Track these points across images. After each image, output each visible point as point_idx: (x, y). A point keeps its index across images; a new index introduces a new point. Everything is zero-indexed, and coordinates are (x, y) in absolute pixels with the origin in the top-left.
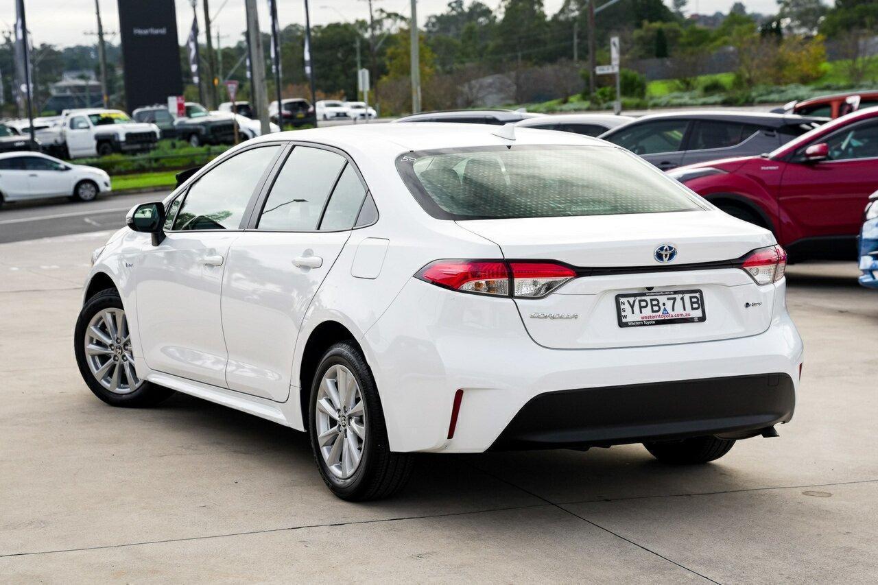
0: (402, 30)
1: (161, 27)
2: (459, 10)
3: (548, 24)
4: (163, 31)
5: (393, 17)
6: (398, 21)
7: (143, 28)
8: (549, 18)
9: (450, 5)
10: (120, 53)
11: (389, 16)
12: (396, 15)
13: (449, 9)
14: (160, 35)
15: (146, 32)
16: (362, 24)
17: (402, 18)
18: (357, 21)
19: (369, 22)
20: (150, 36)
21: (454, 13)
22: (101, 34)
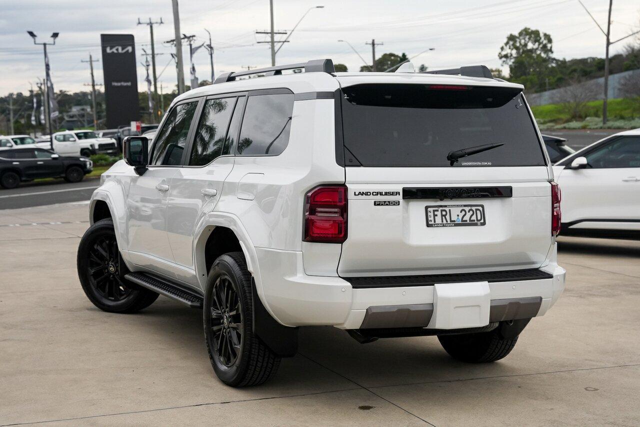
1: (128, 82)
4: (129, 84)
7: (117, 81)
10: (104, 96)
14: (127, 87)
15: (119, 84)
20: (121, 86)
22: (93, 85)
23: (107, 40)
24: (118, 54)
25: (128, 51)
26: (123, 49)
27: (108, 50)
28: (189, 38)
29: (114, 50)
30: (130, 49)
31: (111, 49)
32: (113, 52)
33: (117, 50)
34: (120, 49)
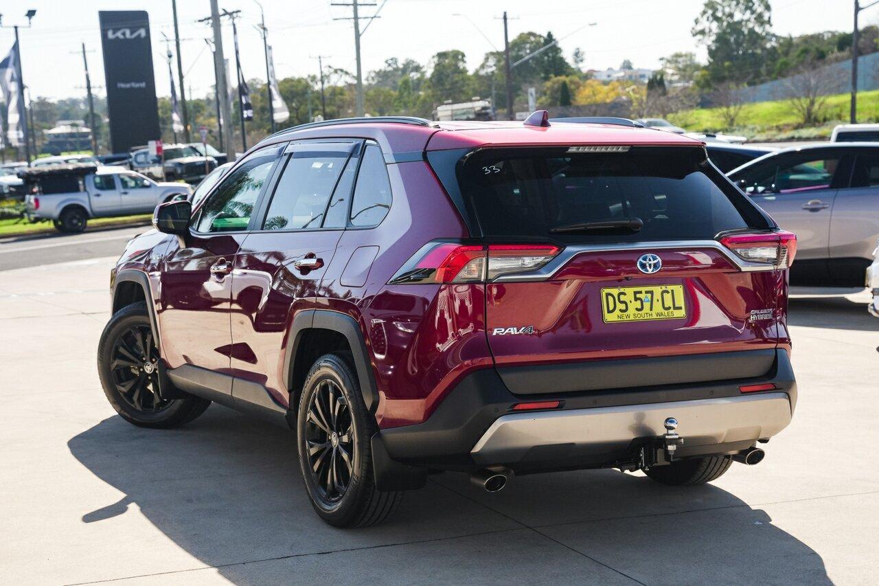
1: (142, 82)
2: (395, 66)
3: (469, 78)
4: (143, 85)
5: (339, 72)
6: (344, 76)
7: (126, 82)
8: (471, 72)
9: (386, 62)
10: (105, 104)
11: (336, 71)
12: (342, 70)
14: (140, 88)
15: (128, 86)
16: (314, 78)
17: (347, 73)
18: (309, 76)
19: (319, 76)
20: (132, 89)
21: (390, 69)
22: (89, 88)
23: (109, 19)
24: (126, 40)
25: (140, 35)
26: (132, 33)
27: (110, 35)
28: (231, 14)
29: (119, 34)
30: (142, 32)
31: (114, 33)
32: (117, 37)
33: (124, 34)
34: (128, 32)
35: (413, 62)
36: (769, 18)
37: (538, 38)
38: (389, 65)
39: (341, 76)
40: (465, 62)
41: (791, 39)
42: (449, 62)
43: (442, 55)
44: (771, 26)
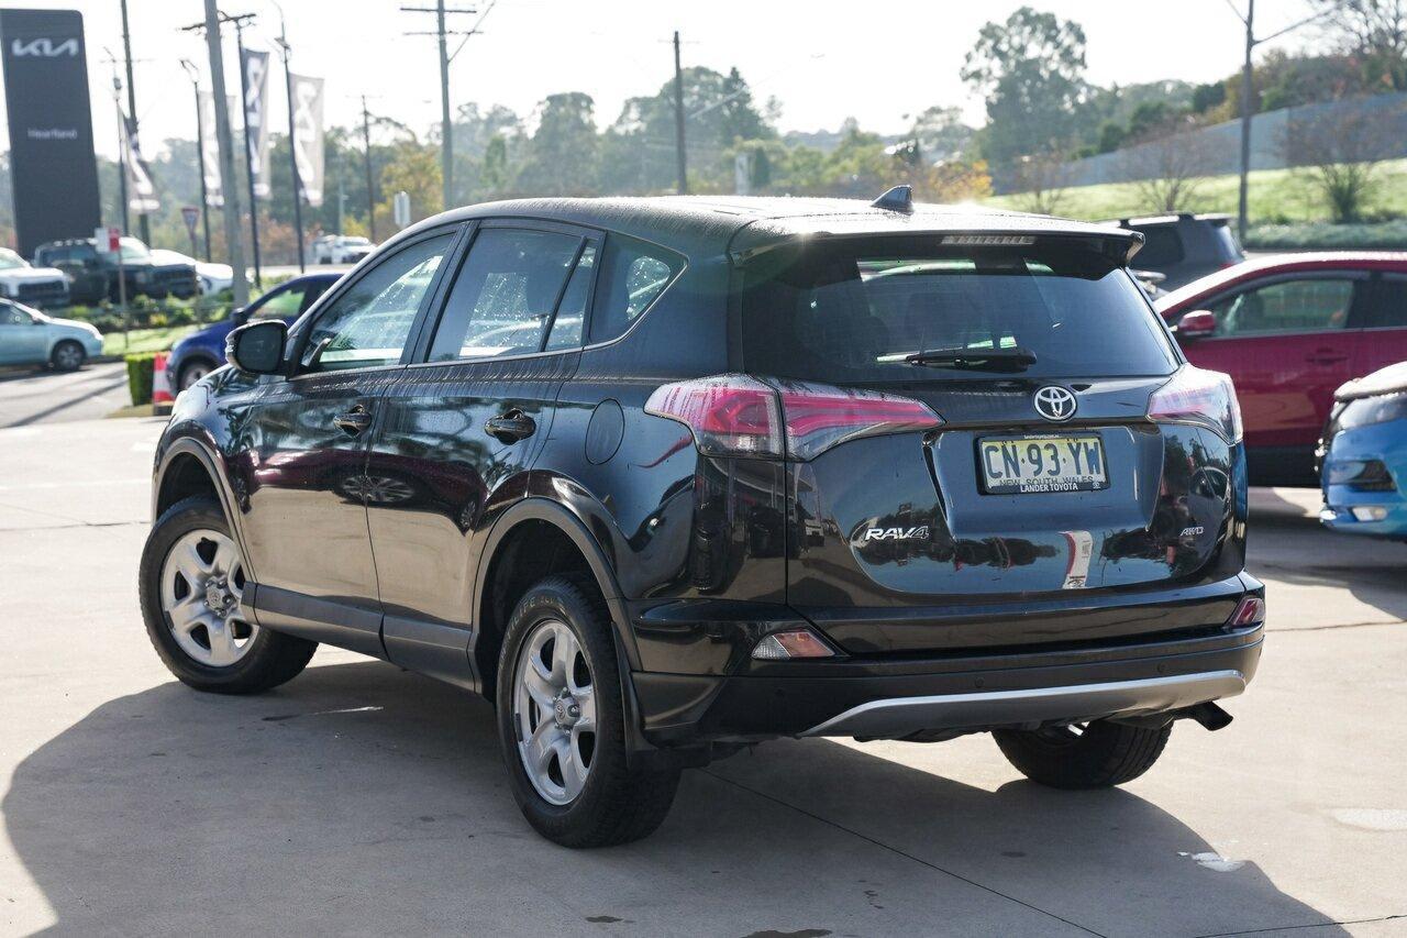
0: (395, 140)
1: (70, 129)
2: (474, 116)
3: (599, 139)
4: (72, 134)
5: (384, 122)
6: (392, 129)
7: (42, 128)
8: (601, 130)
11: (379, 121)
12: (388, 120)
13: (460, 114)
14: (67, 140)
15: (46, 135)
17: (397, 125)
18: (332, 128)
19: (350, 128)
20: (53, 140)
21: (466, 120)
25: (67, 49)
30: (72, 46)
33: (40, 48)
34: (47, 45)
35: (506, 110)
36: (1083, 55)
37: (712, 78)
38: (464, 114)
39: (387, 129)
40: (591, 112)
41: (1116, 88)
42: (567, 110)
43: (555, 100)
44: (1086, 67)
